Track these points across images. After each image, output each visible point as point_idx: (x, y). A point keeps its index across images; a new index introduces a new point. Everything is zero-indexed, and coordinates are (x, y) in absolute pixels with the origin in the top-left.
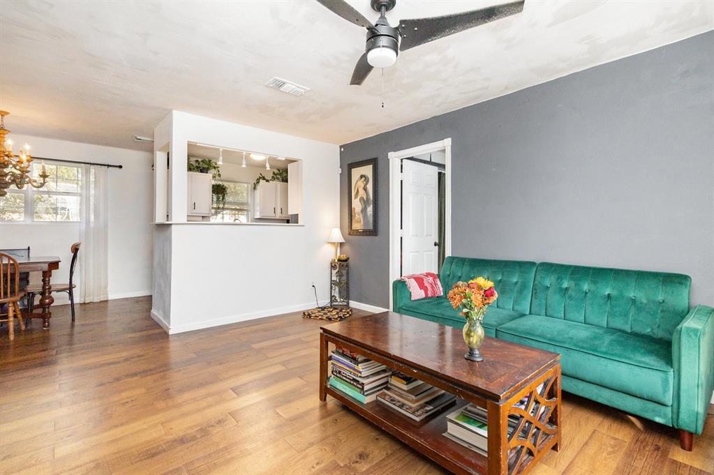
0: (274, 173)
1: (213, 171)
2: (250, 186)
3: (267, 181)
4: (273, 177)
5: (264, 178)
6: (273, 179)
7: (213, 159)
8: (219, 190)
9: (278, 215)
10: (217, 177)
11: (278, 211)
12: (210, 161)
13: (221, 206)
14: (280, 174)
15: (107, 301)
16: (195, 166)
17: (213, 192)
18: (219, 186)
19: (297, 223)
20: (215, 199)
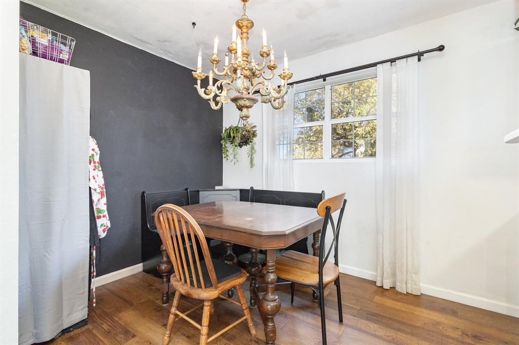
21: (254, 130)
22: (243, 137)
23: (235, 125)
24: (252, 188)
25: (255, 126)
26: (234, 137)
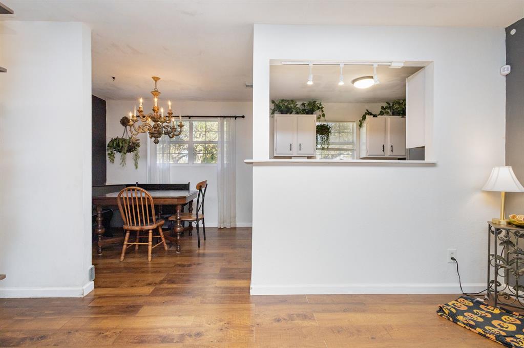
0: (383, 108)
1: (318, 112)
2: (355, 124)
3: (375, 116)
4: (381, 112)
5: (370, 114)
6: (382, 114)
7: (317, 100)
8: (323, 131)
9: (388, 153)
10: (322, 118)
11: (388, 148)
12: (314, 102)
13: (326, 146)
14: (390, 108)
15: (235, 228)
16: (301, 109)
17: (317, 132)
18: (322, 126)
19: (423, 159)
20: (319, 140)
21: (138, 142)
22: (129, 146)
23: (120, 137)
24: (137, 183)
25: (139, 140)
26: (122, 146)
